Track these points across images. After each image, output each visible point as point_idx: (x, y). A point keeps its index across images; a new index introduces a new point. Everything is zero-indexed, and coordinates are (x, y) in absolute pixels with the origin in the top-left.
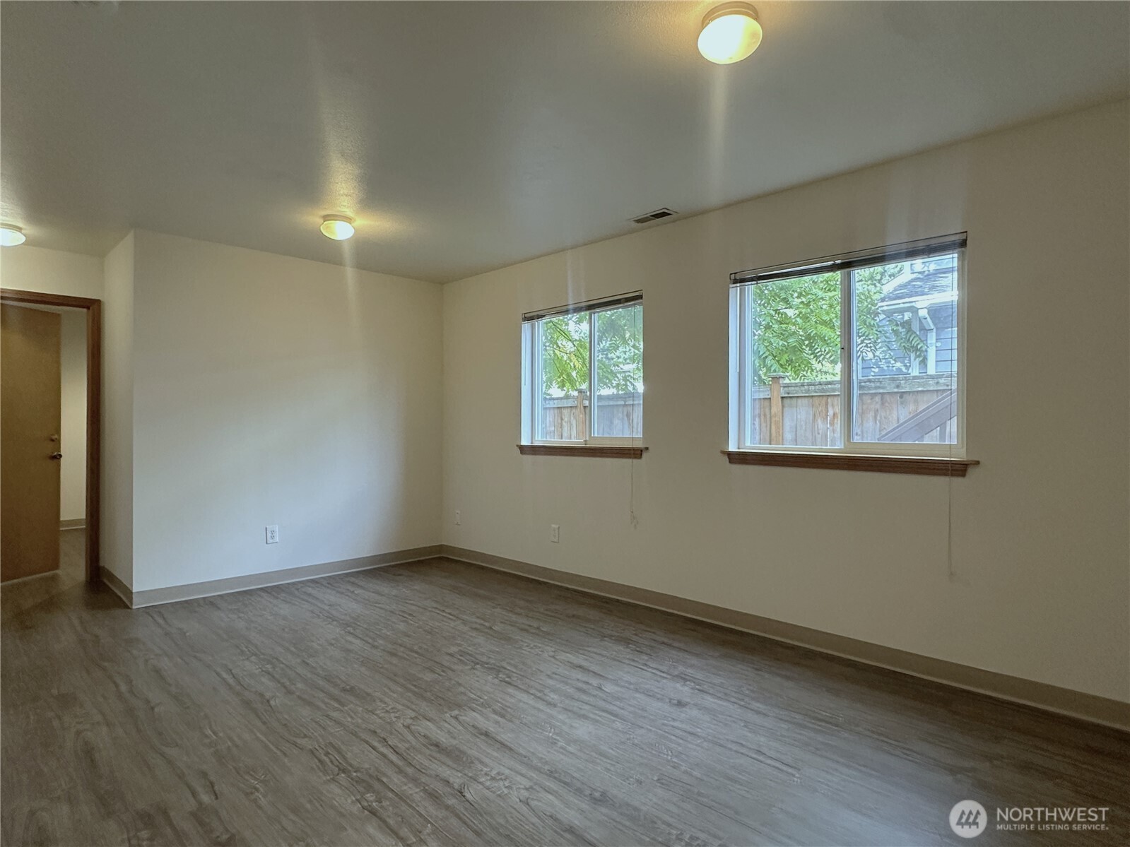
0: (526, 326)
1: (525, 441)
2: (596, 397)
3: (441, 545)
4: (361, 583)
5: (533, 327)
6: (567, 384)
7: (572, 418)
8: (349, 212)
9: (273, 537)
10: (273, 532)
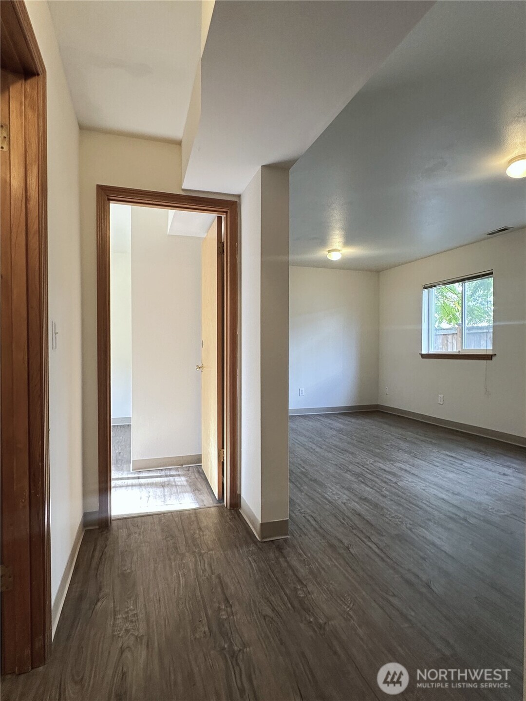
0: (425, 292)
1: (424, 352)
2: (466, 328)
3: (377, 405)
4: (341, 417)
5: (429, 292)
6: (453, 321)
7: (454, 340)
8: (339, 248)
9: (302, 393)
10: (302, 391)
